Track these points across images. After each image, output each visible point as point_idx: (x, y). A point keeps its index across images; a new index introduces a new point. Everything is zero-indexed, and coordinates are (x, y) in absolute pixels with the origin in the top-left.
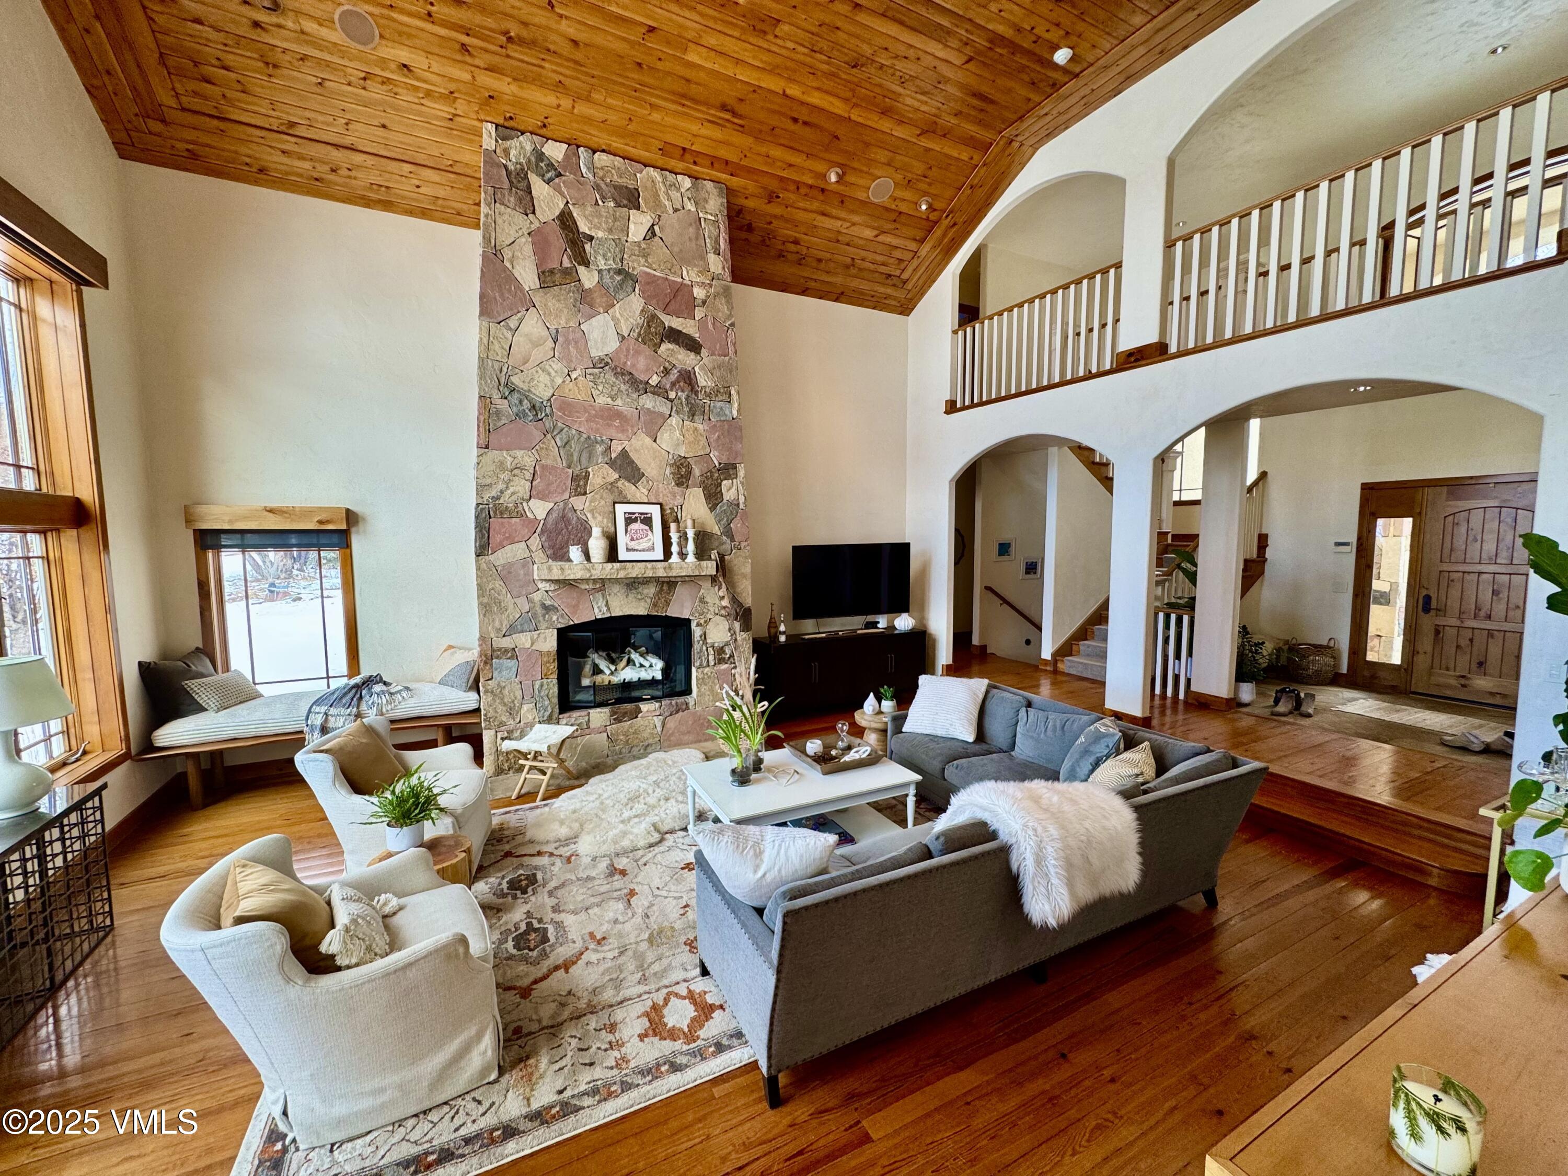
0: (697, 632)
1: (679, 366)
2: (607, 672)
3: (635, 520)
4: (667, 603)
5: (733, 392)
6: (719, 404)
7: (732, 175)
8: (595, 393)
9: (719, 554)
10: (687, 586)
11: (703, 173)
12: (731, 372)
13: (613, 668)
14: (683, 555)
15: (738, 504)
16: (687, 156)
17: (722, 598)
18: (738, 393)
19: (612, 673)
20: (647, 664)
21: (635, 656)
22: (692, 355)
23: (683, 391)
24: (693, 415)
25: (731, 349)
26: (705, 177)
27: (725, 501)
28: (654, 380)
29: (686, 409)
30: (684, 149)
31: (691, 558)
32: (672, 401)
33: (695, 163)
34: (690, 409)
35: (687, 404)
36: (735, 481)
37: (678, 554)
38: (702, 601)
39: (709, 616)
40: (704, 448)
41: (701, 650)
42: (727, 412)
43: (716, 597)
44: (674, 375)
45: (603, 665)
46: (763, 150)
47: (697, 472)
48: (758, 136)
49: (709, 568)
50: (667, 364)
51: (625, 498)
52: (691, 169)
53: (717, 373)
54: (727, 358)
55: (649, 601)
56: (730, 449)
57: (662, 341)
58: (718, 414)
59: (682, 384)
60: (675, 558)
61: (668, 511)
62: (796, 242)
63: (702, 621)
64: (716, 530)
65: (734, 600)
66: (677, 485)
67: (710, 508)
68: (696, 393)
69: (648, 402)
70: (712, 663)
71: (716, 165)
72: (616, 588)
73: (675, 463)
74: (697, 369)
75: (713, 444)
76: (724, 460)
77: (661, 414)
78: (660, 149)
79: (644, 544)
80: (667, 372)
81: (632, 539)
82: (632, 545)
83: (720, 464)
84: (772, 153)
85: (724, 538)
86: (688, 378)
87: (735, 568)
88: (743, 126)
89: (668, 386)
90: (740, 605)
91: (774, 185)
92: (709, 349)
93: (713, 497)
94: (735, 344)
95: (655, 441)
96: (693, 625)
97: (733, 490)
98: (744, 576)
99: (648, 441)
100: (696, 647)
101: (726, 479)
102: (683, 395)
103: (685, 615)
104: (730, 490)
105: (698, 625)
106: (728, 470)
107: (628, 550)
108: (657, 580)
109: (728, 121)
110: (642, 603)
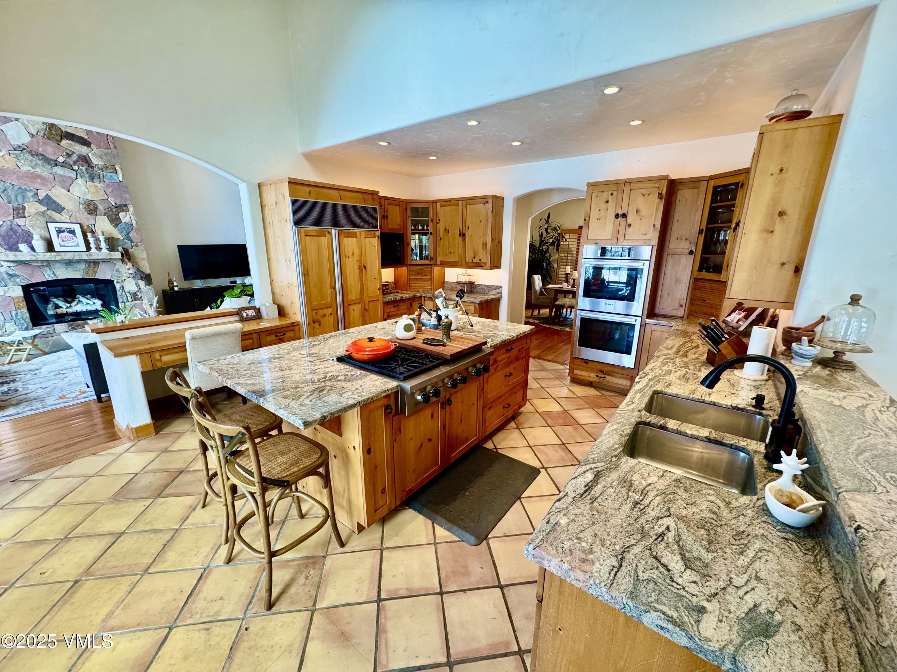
0: (118, 286)
1: (78, 153)
2: (64, 307)
3: (64, 231)
4: (95, 272)
5: (117, 168)
6: (109, 174)
8: (19, 164)
9: (123, 248)
10: (106, 264)
12: (114, 158)
13: (68, 305)
14: (99, 249)
15: (132, 225)
17: (129, 269)
18: (121, 169)
19: (68, 308)
20: (91, 303)
21: (82, 299)
22: (85, 148)
23: (82, 166)
24: (93, 179)
25: (112, 146)
27: (123, 223)
28: (61, 159)
29: (87, 176)
31: (104, 250)
32: (76, 171)
34: (90, 176)
35: (87, 173)
36: (128, 213)
37: (96, 248)
38: (118, 271)
39: (123, 278)
40: (103, 196)
41: (122, 294)
42: (116, 178)
43: (127, 269)
44: (74, 157)
45: (61, 304)
47: (101, 208)
49: (117, 255)
50: (68, 152)
51: (54, 220)
53: (105, 158)
54: (110, 151)
55: (82, 271)
56: (121, 197)
57: (62, 139)
58: (110, 179)
59: (81, 162)
60: (93, 250)
61: (86, 227)
63: (120, 281)
64: (120, 237)
65: (138, 270)
66: (89, 214)
67: (114, 226)
68: (92, 167)
69: (59, 170)
70: (130, 300)
72: (58, 265)
73: (85, 203)
74: (90, 155)
75: (109, 194)
76: (118, 202)
77: (70, 178)
79: (71, 243)
80: (69, 155)
81: (63, 241)
82: (63, 244)
83: (116, 204)
85: (126, 241)
86: (85, 160)
87: (137, 256)
89: (71, 163)
90: (143, 273)
92: (96, 145)
93: (115, 221)
94: (114, 143)
95: (69, 191)
96: (115, 282)
97: (128, 216)
98: (143, 259)
99: (64, 191)
100: (119, 293)
101: (121, 212)
102: (84, 169)
103: (108, 277)
104: (125, 217)
105: (117, 282)
106: (123, 207)
107: (61, 246)
108: (86, 261)
110: (78, 272)
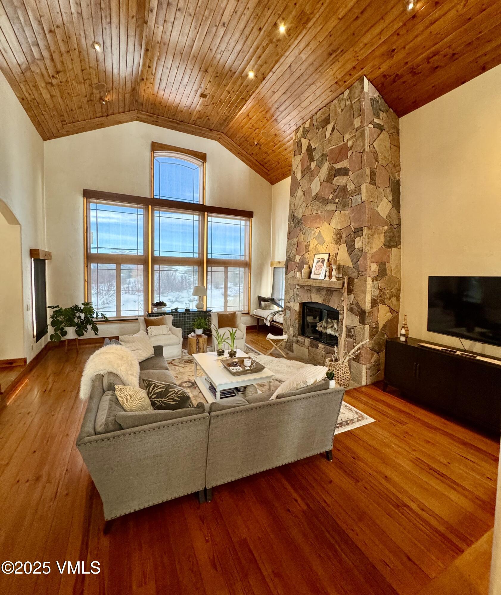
1: (341, 185)
3: (320, 261)
4: (329, 300)
5: (362, 187)
6: (355, 197)
7: (362, 69)
8: (313, 210)
9: (349, 277)
11: (352, 81)
15: (362, 250)
16: (340, 83)
22: (346, 177)
23: (341, 197)
24: (344, 207)
26: (354, 81)
27: (356, 249)
28: (331, 197)
29: (341, 205)
30: (336, 83)
32: (336, 204)
33: (345, 82)
34: (343, 205)
35: (343, 203)
36: (362, 237)
40: (348, 222)
41: (341, 327)
44: (338, 191)
46: (361, 45)
47: (344, 235)
48: (353, 44)
50: (336, 187)
51: (319, 252)
52: (347, 85)
54: (361, 170)
55: (323, 297)
57: (334, 177)
58: (355, 203)
59: (341, 193)
60: (327, 279)
61: (332, 257)
62: (435, 54)
66: (336, 243)
67: (349, 254)
68: (347, 195)
69: (328, 207)
71: (352, 73)
73: (336, 233)
74: (347, 183)
75: (352, 220)
76: (357, 227)
77: (332, 211)
78: (331, 91)
80: (335, 190)
83: (355, 229)
84: (365, 41)
85: (354, 269)
86: (343, 189)
87: (359, 287)
88: (342, 50)
89: (335, 197)
91: (383, 49)
92: (353, 170)
93: (351, 248)
95: (330, 224)
98: (363, 291)
99: (327, 225)
101: (357, 237)
102: (341, 199)
103: (335, 307)
104: (359, 243)
106: (358, 232)
107: (315, 274)
108: (326, 288)
109: (336, 56)
110: (321, 298)
